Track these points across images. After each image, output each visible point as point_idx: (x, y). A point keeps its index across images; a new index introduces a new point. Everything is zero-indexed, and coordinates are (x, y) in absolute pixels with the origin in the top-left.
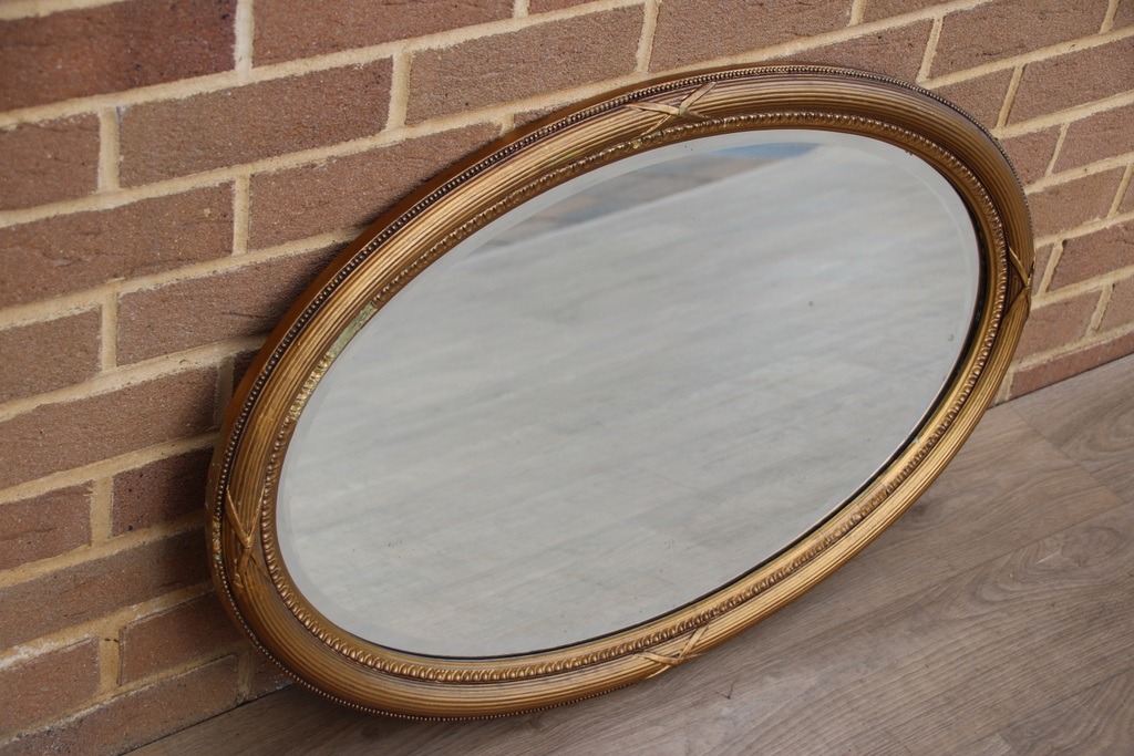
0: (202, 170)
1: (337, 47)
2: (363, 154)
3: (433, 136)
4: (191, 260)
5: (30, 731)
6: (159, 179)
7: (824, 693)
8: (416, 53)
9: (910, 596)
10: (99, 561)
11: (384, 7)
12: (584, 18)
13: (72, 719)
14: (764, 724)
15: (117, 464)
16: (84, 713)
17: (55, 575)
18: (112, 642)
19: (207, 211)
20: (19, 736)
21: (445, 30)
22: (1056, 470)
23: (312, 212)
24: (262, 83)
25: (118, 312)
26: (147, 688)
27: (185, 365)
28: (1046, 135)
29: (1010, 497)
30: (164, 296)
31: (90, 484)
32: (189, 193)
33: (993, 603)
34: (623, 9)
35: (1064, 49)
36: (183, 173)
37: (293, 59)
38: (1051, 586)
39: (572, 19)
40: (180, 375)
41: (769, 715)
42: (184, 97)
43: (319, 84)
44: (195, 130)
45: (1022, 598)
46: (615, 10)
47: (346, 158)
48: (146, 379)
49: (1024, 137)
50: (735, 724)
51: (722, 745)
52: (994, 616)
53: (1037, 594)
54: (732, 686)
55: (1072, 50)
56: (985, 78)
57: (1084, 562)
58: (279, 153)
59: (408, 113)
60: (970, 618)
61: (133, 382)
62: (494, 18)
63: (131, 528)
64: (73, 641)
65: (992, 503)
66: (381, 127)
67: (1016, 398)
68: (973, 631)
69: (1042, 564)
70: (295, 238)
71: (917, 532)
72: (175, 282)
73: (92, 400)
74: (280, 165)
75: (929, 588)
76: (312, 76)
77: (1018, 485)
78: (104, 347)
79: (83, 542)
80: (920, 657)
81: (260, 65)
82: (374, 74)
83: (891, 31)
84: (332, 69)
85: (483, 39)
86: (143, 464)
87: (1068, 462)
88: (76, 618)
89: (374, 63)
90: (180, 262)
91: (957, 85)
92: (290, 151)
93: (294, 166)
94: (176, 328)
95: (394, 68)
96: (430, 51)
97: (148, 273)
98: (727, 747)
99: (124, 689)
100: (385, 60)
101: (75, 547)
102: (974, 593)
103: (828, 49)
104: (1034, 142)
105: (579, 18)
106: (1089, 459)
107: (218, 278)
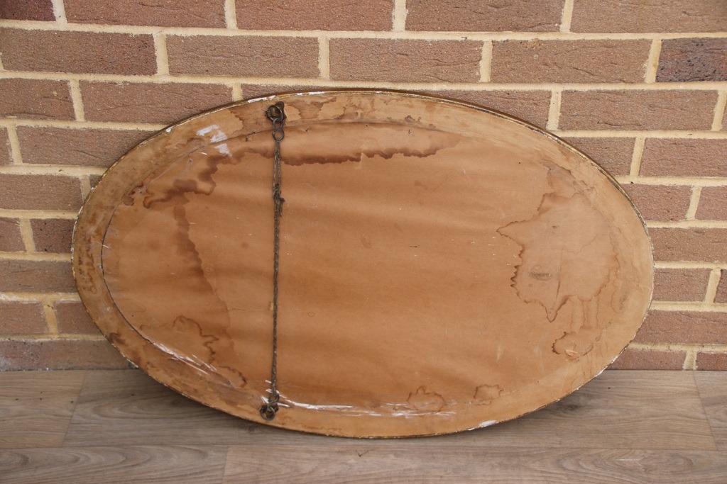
0: (49, 71)
1: (116, 22)
2: (145, 84)
3: (188, 84)
4: (53, 117)
5: (15, 339)
6: (25, 70)
7: (414, 474)
8: (167, 35)
9: (519, 448)
10: (32, 262)
11: (141, 6)
12: (278, 38)
13: (37, 341)
14: (366, 476)
15: (32, 214)
16: (42, 340)
17: (9, 262)
18: (51, 308)
19: (55, 93)
20: (9, 339)
21: (182, 26)
22: (688, 417)
23: (120, 109)
24: (74, 32)
25: (17, 134)
26: (76, 340)
27: (61, 173)
28: (679, 191)
29: (640, 421)
30: (42, 133)
31: (17, 219)
32: (43, 81)
33: (564, 469)
34: (302, 38)
35: (683, 135)
36: (39, 70)
37: (91, 23)
38: (614, 475)
39: (268, 37)
40: (58, 177)
41: (373, 472)
42: (30, 29)
43: (108, 39)
44: (39, 48)
45: (587, 473)
46: (297, 37)
47: (134, 84)
48: (39, 174)
49: (657, 187)
50: (349, 469)
51: (331, 476)
52: (559, 476)
53: (598, 475)
54: (368, 451)
55: (689, 137)
56: (610, 140)
57: (651, 470)
58: (94, 72)
59: (170, 67)
60: (542, 472)
61: (33, 173)
62: (213, 27)
63: (46, 250)
64: (27, 299)
65: (625, 420)
66: (154, 72)
67: (703, 370)
68: (536, 478)
69: (620, 462)
70: (113, 120)
71: (559, 418)
72: (46, 127)
73: (10, 176)
74: (96, 79)
75: (535, 447)
76: (104, 35)
77: (652, 416)
78: (13, 151)
79: (21, 249)
80: (489, 479)
81: (71, 22)
82: (143, 41)
83: (518, 92)
84: (115, 34)
85: (210, 37)
86: (46, 218)
87: (702, 416)
88: (26, 288)
89: (141, 35)
90: (46, 116)
91: (585, 138)
92: (100, 73)
93: (103, 80)
94: (51, 151)
95: (155, 40)
96: (175, 36)
97: (29, 118)
98: (334, 477)
99: (64, 335)
100: (148, 35)
101: (17, 250)
102: (559, 460)
103: (467, 93)
104: (668, 193)
105: (273, 38)
106: (719, 420)
107: (71, 130)
